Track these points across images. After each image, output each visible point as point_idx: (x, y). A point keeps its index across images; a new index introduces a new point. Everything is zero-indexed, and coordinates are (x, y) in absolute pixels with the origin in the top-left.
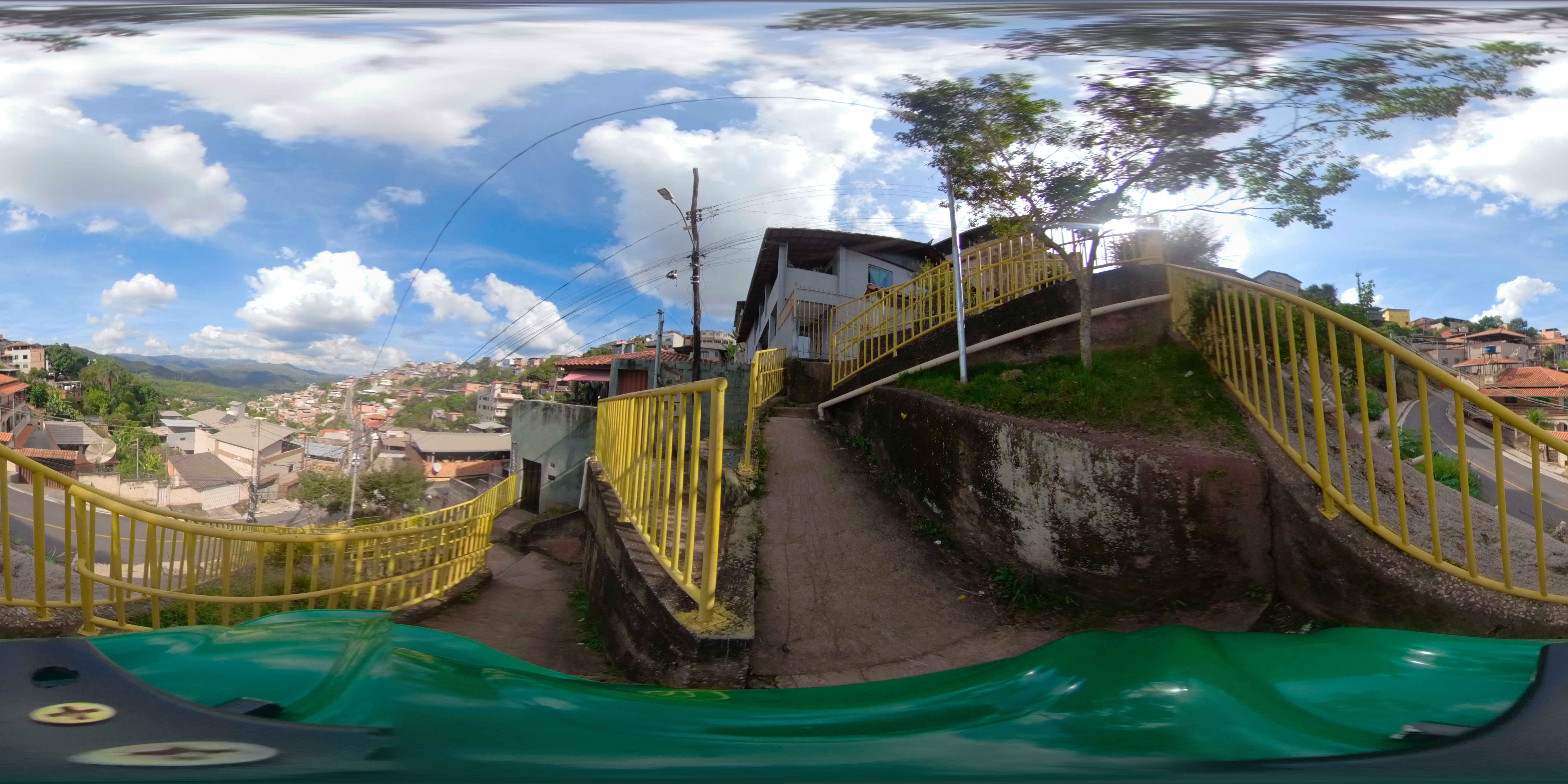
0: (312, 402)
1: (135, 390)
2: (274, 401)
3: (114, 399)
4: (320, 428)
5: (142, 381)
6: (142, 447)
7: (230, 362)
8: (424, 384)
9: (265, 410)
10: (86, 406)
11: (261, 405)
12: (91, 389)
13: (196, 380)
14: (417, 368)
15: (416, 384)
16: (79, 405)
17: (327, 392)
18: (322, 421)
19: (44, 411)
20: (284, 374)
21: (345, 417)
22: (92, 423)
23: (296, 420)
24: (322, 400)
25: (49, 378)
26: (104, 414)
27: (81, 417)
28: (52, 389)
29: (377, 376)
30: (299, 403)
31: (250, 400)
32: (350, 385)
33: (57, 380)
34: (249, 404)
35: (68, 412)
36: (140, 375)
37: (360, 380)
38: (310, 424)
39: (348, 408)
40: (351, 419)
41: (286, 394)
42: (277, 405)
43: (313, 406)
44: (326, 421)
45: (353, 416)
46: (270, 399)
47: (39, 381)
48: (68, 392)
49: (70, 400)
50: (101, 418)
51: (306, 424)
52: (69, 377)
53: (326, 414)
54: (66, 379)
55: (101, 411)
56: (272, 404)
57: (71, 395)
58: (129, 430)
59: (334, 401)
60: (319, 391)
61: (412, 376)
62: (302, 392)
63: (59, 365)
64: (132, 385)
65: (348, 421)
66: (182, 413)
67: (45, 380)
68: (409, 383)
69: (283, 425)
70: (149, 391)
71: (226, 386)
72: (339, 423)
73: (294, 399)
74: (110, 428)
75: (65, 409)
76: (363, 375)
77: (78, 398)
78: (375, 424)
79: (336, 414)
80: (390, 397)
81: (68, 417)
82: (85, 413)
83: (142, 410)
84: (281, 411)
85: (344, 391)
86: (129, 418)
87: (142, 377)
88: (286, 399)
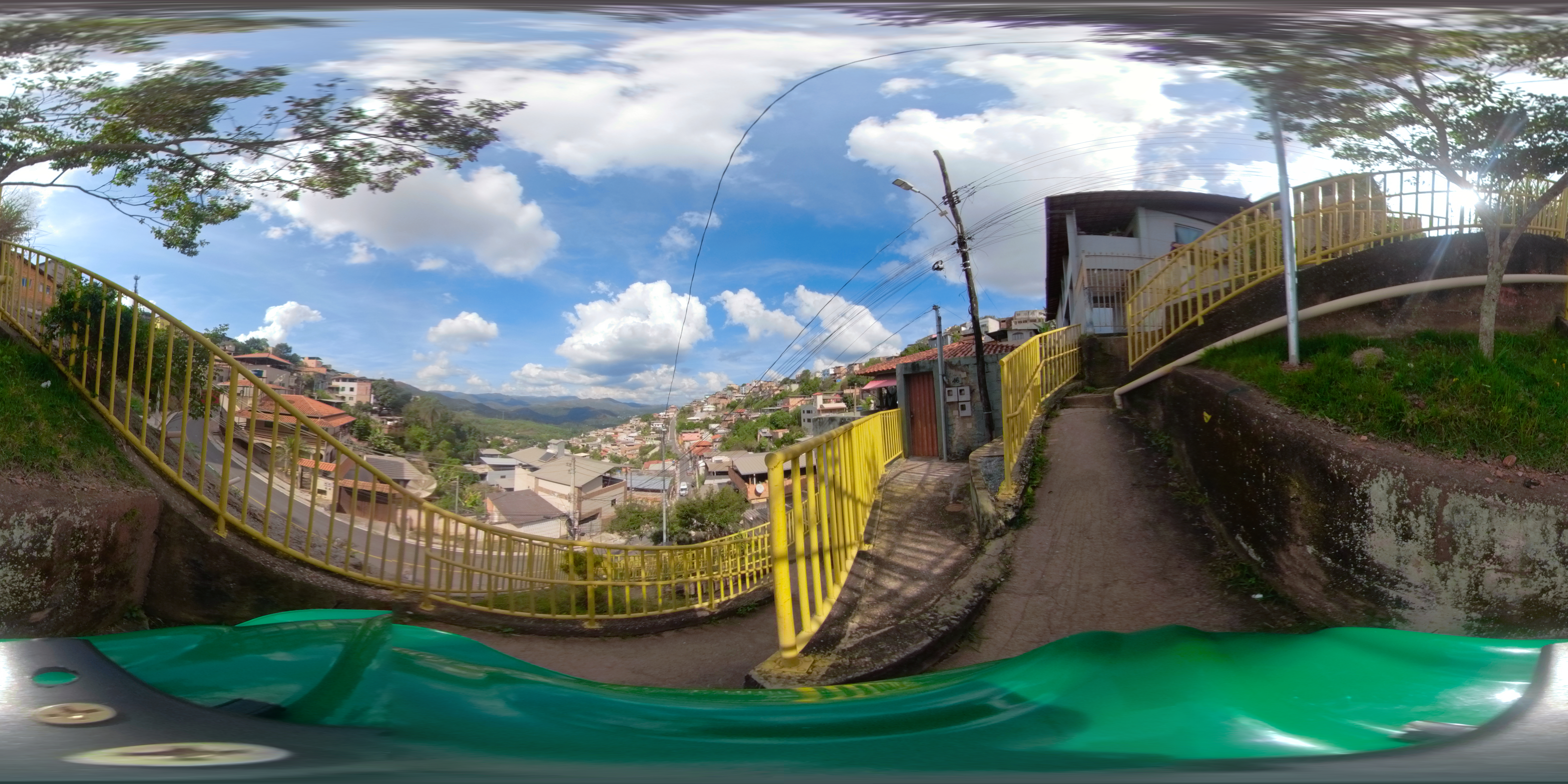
0: (635, 434)
1: (457, 428)
2: (597, 437)
3: (435, 436)
4: (645, 461)
5: (464, 419)
6: (462, 484)
7: (550, 399)
8: (747, 405)
9: (587, 446)
10: (407, 442)
11: (583, 441)
12: (413, 426)
13: (517, 418)
14: (738, 391)
15: (739, 406)
16: (400, 441)
17: (650, 424)
18: (647, 453)
19: (366, 444)
20: (606, 408)
21: (671, 447)
22: (413, 460)
23: (620, 454)
24: (645, 432)
25: (374, 412)
26: (425, 451)
27: (401, 453)
28: (376, 423)
29: (699, 402)
30: (622, 437)
31: (572, 436)
32: (672, 414)
33: (381, 415)
34: (571, 441)
35: (389, 447)
36: (461, 413)
37: (683, 408)
38: (635, 456)
39: (672, 438)
40: (676, 448)
41: (608, 429)
42: (599, 440)
43: (636, 438)
44: (650, 453)
45: (678, 445)
46: (592, 434)
47: (364, 414)
48: (390, 427)
49: (391, 435)
50: (421, 455)
51: (630, 457)
52: (392, 412)
53: (650, 445)
54: (389, 415)
55: (423, 447)
56: (595, 439)
57: (393, 431)
58: (449, 468)
59: (657, 432)
60: (642, 424)
61: (734, 399)
62: (625, 425)
63: (384, 400)
64: (453, 423)
65: (673, 450)
66: (503, 451)
67: (369, 414)
68: (732, 406)
69: (607, 460)
70: (470, 429)
71: (547, 423)
72: (665, 453)
73: (616, 433)
74: (431, 465)
75: (386, 444)
76: (684, 403)
77: (399, 433)
78: (701, 451)
79: (661, 445)
80: (714, 422)
81: (389, 452)
82: (406, 449)
83: (463, 448)
84: (603, 446)
85: (667, 421)
86: (450, 455)
87: (464, 415)
88: (608, 433)
